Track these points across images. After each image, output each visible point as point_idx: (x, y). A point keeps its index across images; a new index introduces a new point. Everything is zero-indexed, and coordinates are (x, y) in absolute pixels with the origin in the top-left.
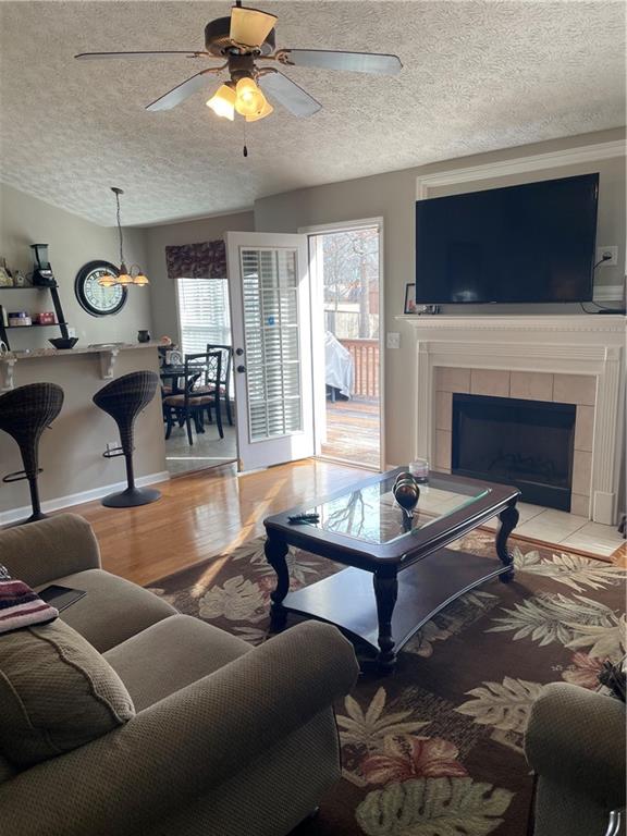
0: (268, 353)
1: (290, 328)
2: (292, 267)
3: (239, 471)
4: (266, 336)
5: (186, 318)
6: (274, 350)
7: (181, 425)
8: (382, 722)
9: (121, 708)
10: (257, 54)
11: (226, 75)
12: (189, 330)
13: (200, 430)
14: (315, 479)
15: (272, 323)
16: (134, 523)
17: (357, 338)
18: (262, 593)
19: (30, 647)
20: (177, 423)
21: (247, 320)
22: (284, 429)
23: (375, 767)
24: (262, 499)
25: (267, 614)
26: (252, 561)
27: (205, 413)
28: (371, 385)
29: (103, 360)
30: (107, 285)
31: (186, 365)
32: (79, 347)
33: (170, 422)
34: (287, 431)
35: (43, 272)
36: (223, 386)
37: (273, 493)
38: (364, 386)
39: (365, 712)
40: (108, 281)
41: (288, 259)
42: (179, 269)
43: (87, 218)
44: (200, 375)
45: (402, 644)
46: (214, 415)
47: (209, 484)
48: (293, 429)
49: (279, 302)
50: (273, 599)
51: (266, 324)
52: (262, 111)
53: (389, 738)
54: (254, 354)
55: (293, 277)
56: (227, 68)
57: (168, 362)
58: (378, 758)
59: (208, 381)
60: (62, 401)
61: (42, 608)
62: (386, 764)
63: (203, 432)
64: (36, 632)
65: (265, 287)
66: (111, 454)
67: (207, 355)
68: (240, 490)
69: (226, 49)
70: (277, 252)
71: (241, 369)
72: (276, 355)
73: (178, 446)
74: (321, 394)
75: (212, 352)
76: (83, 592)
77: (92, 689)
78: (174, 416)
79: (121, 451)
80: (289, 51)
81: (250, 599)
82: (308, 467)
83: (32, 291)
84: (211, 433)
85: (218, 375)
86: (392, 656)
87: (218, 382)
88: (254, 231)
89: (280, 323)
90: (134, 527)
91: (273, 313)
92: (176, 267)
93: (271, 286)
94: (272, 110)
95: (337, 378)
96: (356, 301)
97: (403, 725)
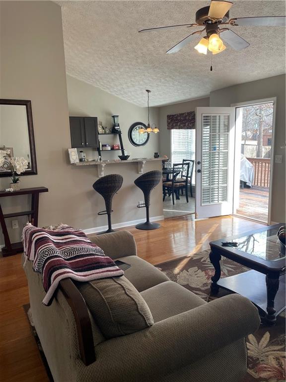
0: (212, 164)
1: (223, 152)
2: (226, 123)
3: (196, 218)
4: (212, 156)
5: (174, 147)
6: (215, 162)
7: (169, 196)
8: (267, 349)
9: (149, 319)
10: (220, 22)
11: (205, 33)
12: (175, 152)
13: (178, 198)
14: (233, 226)
15: (215, 150)
16: (148, 237)
17: (255, 158)
18: (207, 276)
19: (113, 286)
20: (167, 195)
21: (203, 148)
22: (218, 200)
23: (263, 370)
24: (206, 232)
25: (209, 287)
26: (202, 261)
27: (180, 191)
28: (263, 181)
29: (139, 166)
30: (142, 133)
31: (174, 168)
32: (130, 159)
33: (165, 194)
34: (219, 201)
35: (116, 127)
36: (189, 179)
37: (212, 230)
38: (259, 181)
39: (258, 342)
40: (142, 131)
41: (225, 119)
42: (173, 125)
43: (135, 103)
44: (179, 173)
45: (280, 312)
46: (184, 192)
47: (180, 223)
48: (223, 200)
49: (219, 140)
50: (212, 280)
51: (212, 150)
52: (221, 49)
53: (271, 357)
54: (206, 164)
55: (226, 128)
56: (205, 30)
57: (165, 167)
58: (265, 366)
59: (182, 176)
60: (122, 182)
61: (118, 270)
62: (269, 369)
63: (179, 199)
64: (116, 280)
65: (213, 132)
66: (140, 206)
67: (183, 164)
68: (196, 227)
69: (205, 21)
70: (219, 116)
71: (199, 171)
72: (216, 165)
73: (168, 205)
74: (238, 185)
75: (185, 163)
76: (129, 265)
77: (138, 309)
78: (167, 191)
79: (144, 205)
80: (236, 19)
81: (201, 279)
82: (229, 220)
83: (111, 136)
84: (183, 200)
85: (188, 174)
86: (274, 317)
87: (187, 177)
88: (209, 106)
89: (219, 150)
90: (148, 239)
91: (215, 145)
92: (171, 124)
93: (215, 132)
94: (225, 48)
95: (245, 177)
96: (255, 140)
97: (278, 352)
